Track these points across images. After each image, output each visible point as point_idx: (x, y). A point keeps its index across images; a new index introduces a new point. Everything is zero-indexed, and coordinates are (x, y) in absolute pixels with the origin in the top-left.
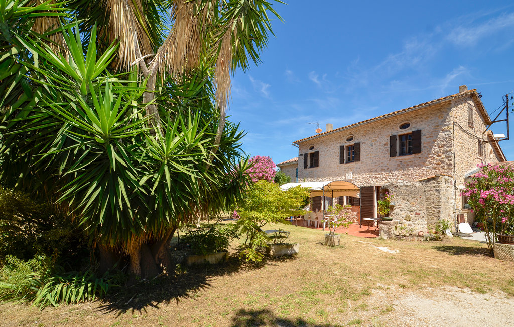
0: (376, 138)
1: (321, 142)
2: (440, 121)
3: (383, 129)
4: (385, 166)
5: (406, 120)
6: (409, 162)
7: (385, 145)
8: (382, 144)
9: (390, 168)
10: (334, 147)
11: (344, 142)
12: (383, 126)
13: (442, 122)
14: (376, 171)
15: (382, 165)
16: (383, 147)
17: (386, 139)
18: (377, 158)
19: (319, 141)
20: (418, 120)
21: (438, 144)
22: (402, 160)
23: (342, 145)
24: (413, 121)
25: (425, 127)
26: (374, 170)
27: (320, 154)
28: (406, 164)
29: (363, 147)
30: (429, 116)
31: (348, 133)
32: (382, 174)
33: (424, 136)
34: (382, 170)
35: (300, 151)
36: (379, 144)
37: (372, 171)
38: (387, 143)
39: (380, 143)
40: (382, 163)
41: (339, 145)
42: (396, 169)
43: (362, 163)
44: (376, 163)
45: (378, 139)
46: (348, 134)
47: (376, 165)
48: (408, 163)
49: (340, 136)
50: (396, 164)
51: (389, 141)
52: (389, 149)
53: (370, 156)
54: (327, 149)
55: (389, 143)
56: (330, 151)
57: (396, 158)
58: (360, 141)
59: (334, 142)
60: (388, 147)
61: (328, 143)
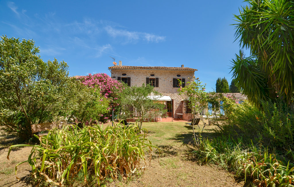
1: (132, 72)
3: (170, 75)
5: (179, 73)
7: (171, 82)
8: (169, 81)
9: (173, 92)
10: (142, 77)
11: (149, 76)
12: (170, 73)
13: (192, 77)
14: (167, 92)
17: (171, 79)
18: (167, 87)
19: (131, 71)
20: (184, 74)
22: (178, 89)
23: (148, 77)
24: (182, 74)
25: (187, 78)
27: (131, 79)
29: (160, 81)
30: (187, 74)
31: (151, 72)
32: (170, 94)
33: (186, 81)
34: (170, 92)
35: (113, 75)
40: (169, 89)
41: (146, 77)
42: (176, 93)
43: (159, 88)
45: (167, 78)
47: (166, 90)
49: (146, 72)
50: (175, 90)
51: (172, 80)
52: (173, 84)
53: (163, 85)
54: (137, 77)
55: (172, 81)
56: (139, 79)
57: (176, 88)
58: (158, 77)
59: (142, 74)
60: (172, 83)
61: (138, 74)
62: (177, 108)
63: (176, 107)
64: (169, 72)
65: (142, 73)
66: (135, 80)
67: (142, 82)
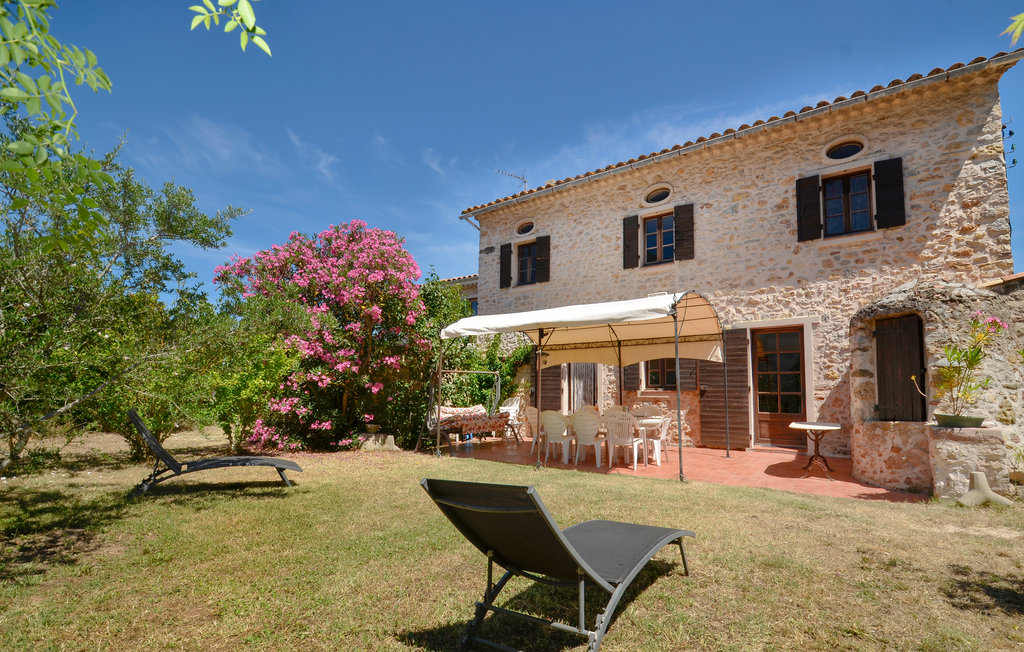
0: (748, 187)
1: (557, 207)
2: (963, 130)
3: (770, 162)
4: (783, 269)
5: (850, 131)
6: (864, 252)
7: (780, 207)
8: (769, 206)
9: (797, 274)
10: (602, 222)
11: (636, 206)
12: (769, 153)
13: (970, 133)
14: (751, 283)
15: (770, 265)
16: (770, 214)
17: (782, 188)
18: (751, 245)
19: (552, 206)
20: (891, 129)
21: (960, 196)
22: (839, 247)
23: (632, 214)
24: (875, 133)
25: (915, 150)
26: (743, 281)
27: (553, 243)
28: (852, 260)
29: (702, 221)
30: (927, 117)
31: (650, 178)
32: (772, 291)
33: (912, 174)
34: (771, 279)
35: (485, 239)
36: (756, 206)
37: (736, 286)
38: (785, 200)
39: (762, 203)
40: (771, 259)
41: (620, 216)
42: (820, 275)
43: (700, 262)
44: (749, 260)
45: (753, 191)
46: (650, 183)
47: (748, 268)
48: (861, 256)
49: (623, 188)
50: (819, 261)
51: (791, 193)
52: (794, 219)
53: (727, 241)
54: (580, 228)
55: (793, 202)
56: (588, 234)
57: (821, 243)
58: (692, 199)
59: (603, 207)
60: (791, 213)
61: (583, 211)
62: (832, 383)
63: (827, 377)
65: (601, 198)
66: (571, 244)
67: (604, 246)
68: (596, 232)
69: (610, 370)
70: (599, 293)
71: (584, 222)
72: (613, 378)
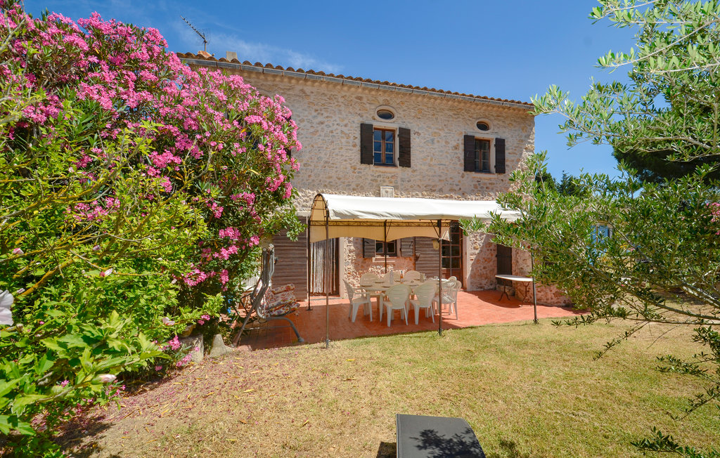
0: (440, 130)
1: (298, 92)
2: (524, 134)
3: (451, 119)
4: (457, 185)
5: (486, 117)
6: (490, 184)
7: (456, 148)
8: (450, 145)
9: (463, 189)
10: (343, 120)
11: (370, 117)
12: (451, 113)
13: (526, 136)
14: (441, 191)
15: (450, 181)
16: (451, 151)
17: (457, 137)
18: (441, 167)
20: (501, 123)
21: (522, 165)
22: (480, 178)
23: (367, 122)
24: (495, 123)
26: (437, 188)
28: (485, 187)
29: (415, 142)
30: (513, 123)
31: (381, 99)
32: (451, 197)
33: (508, 149)
34: (451, 190)
36: (444, 144)
37: (434, 191)
38: (458, 145)
39: (447, 142)
40: (451, 178)
41: (358, 121)
42: (472, 193)
43: (414, 171)
44: (440, 176)
45: (442, 134)
46: (381, 103)
47: (440, 180)
48: (488, 185)
49: (360, 98)
50: (472, 184)
51: (461, 141)
52: (462, 157)
53: (428, 161)
54: (320, 119)
55: (462, 147)
56: (328, 126)
57: (473, 174)
58: (409, 126)
59: (343, 108)
60: (461, 153)
61: (323, 105)
62: (477, 252)
63: (475, 248)
64: (449, 110)
65: (341, 100)
66: (312, 130)
67: (344, 140)
68: (336, 127)
69: (350, 242)
70: (339, 179)
71: (325, 114)
72: (352, 248)
